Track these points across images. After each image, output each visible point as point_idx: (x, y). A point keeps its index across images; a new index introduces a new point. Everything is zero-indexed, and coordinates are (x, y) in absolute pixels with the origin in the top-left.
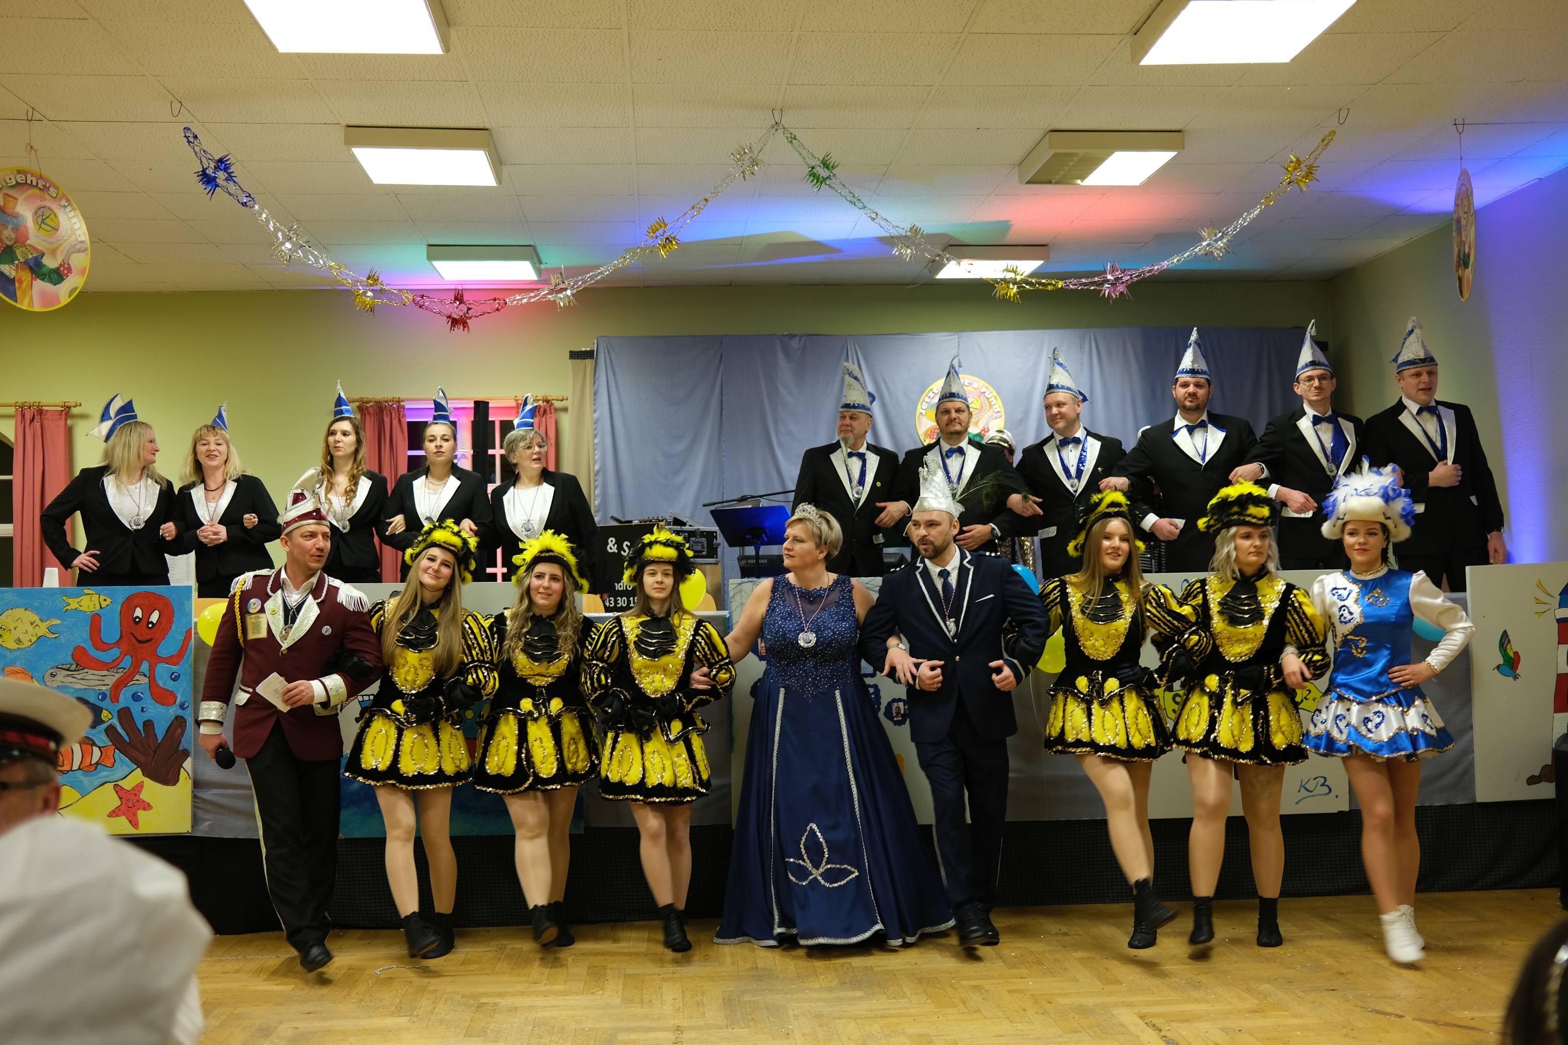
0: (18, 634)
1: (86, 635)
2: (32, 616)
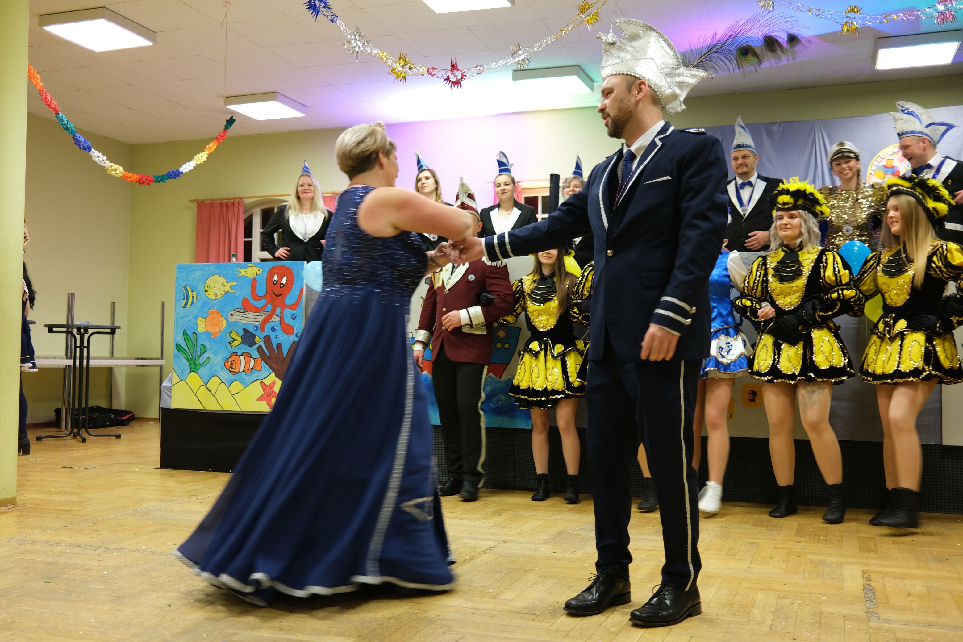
0: (215, 290)
1: (249, 291)
2: (222, 280)
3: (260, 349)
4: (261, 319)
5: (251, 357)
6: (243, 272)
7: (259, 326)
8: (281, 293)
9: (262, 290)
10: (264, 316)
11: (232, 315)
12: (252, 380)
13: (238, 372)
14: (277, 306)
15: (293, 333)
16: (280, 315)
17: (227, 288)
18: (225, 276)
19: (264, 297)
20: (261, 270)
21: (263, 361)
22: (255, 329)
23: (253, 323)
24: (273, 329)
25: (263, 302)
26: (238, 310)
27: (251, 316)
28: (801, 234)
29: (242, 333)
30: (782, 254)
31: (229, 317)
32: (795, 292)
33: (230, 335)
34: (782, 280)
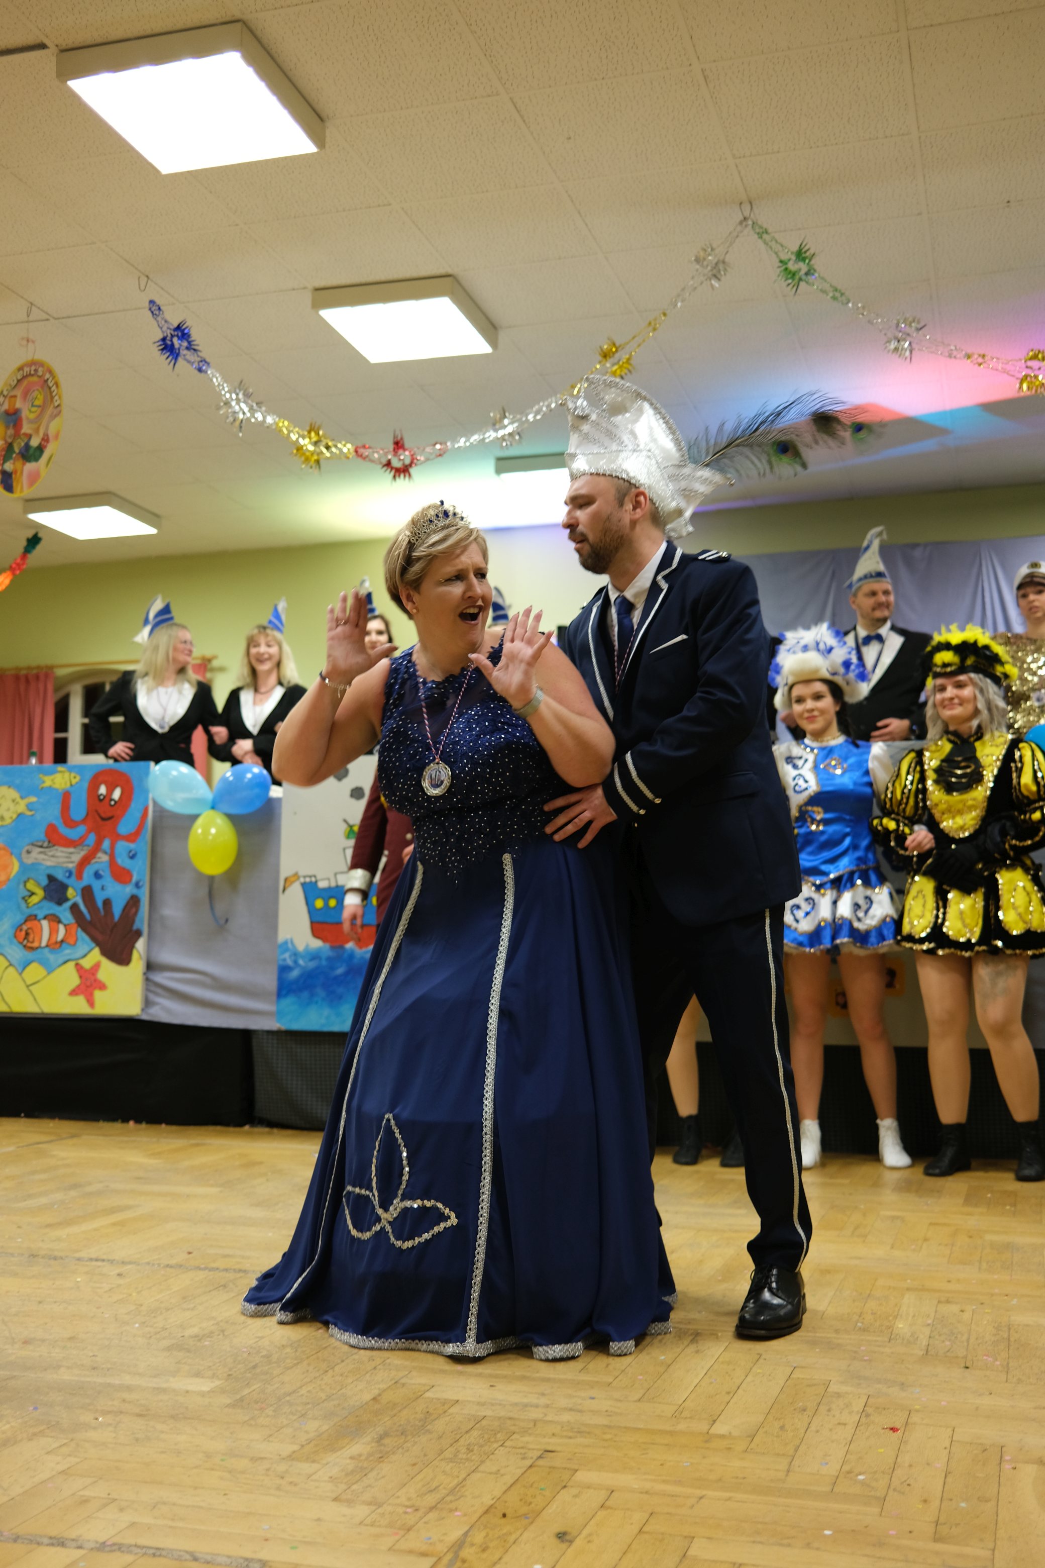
0: (1, 811)
3: (74, 908)
4: (77, 856)
5: (59, 921)
6: (48, 781)
7: (74, 871)
8: (109, 815)
9: (79, 810)
10: (83, 853)
11: (28, 852)
12: (61, 961)
13: (37, 948)
14: (105, 837)
15: (130, 881)
16: (108, 851)
17: (21, 807)
18: (18, 788)
19: (84, 821)
20: (78, 778)
21: (79, 930)
22: (67, 874)
23: (65, 865)
24: (97, 875)
25: (81, 830)
26: (40, 844)
27: (59, 854)
28: (976, 712)
29: (45, 882)
30: (948, 747)
31: (24, 855)
32: (971, 808)
33: (25, 886)
34: (949, 788)
